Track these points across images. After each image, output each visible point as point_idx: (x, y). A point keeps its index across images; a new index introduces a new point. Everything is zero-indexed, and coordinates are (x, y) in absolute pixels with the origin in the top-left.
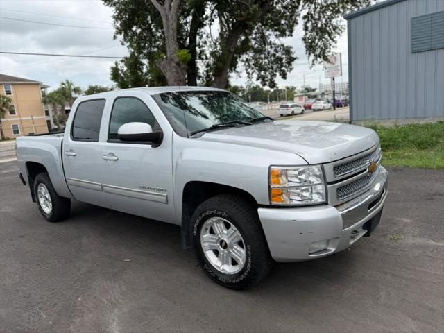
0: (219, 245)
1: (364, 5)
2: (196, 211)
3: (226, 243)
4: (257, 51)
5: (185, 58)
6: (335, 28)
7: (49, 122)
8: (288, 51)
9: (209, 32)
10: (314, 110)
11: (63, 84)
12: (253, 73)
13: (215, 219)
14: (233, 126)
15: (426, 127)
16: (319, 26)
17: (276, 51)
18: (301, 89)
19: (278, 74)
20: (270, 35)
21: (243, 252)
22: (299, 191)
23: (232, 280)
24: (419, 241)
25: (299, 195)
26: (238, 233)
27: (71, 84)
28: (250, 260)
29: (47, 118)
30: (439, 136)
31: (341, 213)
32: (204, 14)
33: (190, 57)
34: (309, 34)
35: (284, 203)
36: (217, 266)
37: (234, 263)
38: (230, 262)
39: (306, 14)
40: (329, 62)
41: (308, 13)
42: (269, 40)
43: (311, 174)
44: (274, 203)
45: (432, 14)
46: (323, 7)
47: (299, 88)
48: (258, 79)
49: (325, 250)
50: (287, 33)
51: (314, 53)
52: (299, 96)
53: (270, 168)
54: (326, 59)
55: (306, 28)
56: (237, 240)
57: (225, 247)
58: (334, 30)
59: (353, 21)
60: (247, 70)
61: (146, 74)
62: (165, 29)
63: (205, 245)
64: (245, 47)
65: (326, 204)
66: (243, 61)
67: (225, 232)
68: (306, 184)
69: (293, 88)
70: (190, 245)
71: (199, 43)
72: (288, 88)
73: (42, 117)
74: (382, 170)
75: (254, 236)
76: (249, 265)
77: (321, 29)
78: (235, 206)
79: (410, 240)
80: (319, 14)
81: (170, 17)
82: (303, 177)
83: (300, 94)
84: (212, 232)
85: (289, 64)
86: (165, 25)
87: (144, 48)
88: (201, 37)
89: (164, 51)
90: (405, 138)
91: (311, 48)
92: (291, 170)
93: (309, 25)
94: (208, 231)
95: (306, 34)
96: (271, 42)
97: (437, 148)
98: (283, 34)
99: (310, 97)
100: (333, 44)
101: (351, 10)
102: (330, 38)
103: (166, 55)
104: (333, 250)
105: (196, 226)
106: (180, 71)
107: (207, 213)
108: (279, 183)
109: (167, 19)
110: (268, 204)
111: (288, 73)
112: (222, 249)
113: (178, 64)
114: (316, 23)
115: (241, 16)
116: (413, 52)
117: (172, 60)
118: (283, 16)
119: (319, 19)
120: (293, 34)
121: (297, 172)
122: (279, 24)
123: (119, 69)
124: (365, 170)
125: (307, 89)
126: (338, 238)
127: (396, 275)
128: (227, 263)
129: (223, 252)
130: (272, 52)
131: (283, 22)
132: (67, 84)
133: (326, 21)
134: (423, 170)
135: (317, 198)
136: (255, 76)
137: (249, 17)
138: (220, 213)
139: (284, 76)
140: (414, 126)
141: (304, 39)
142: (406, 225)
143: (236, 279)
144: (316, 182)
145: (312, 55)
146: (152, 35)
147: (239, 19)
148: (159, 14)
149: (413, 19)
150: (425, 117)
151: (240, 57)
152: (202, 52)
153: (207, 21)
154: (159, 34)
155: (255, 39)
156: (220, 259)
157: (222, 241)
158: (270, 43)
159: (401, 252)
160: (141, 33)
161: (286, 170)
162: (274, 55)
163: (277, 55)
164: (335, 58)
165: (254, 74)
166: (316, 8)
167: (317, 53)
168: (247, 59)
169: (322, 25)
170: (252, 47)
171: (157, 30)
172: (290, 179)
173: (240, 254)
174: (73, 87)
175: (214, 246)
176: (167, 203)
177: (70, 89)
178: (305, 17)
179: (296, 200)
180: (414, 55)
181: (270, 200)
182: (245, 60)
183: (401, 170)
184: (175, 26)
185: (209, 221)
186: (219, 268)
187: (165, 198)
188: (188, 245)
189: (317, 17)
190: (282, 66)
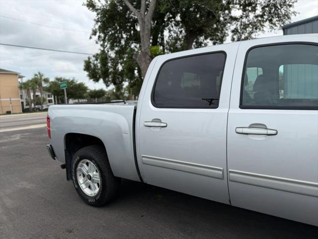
7: (22, 103)
11: (36, 75)
27: (42, 75)
29: (21, 101)
39: (233, 29)
41: (235, 29)
46: (246, 24)
55: (233, 39)
73: (18, 99)
81: (146, 20)
93: (235, 37)
109: (143, 22)
113: (151, 57)
117: (147, 53)
119: (243, 33)
123: (90, 62)
132: (39, 76)
166: (241, 25)
174: (43, 78)
177: (41, 79)
178: (233, 31)
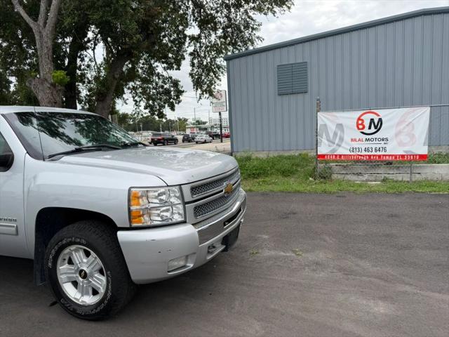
0: (78, 275)
1: (244, 49)
2: (52, 241)
3: (85, 273)
4: (145, 81)
5: (61, 80)
6: (219, 67)
8: (176, 84)
9: (92, 56)
10: (197, 143)
12: (140, 101)
13: (73, 247)
14: (101, 150)
15: (289, 158)
16: (205, 63)
17: (164, 82)
18: (193, 122)
19: (166, 105)
20: (157, 66)
21: (104, 279)
22: (158, 212)
23: (92, 311)
24: (273, 253)
25: (159, 215)
26: (98, 260)
28: (110, 287)
30: (298, 165)
31: (197, 230)
32: (86, 37)
33: (68, 79)
34: (196, 70)
35: (145, 224)
36: (75, 299)
37: (95, 292)
38: (91, 292)
39: (192, 51)
40: (215, 97)
41: (194, 51)
42: (157, 71)
43: (172, 195)
44: (134, 225)
45: (292, 64)
46: (208, 47)
47: (191, 120)
48: (146, 108)
49: (184, 266)
50: (175, 67)
51: (201, 88)
52: (191, 128)
53: (129, 190)
54: (211, 94)
55: (193, 65)
56: (98, 268)
57: (85, 276)
58: (219, 69)
59: (231, 62)
60: (134, 97)
61: (14, 93)
62: (38, 46)
63: (62, 278)
64: (132, 75)
65: (184, 222)
66: (129, 88)
67: (85, 260)
68: (167, 204)
69: (186, 120)
70: (45, 280)
71: (80, 66)
72: (180, 119)
74: (242, 192)
75: (114, 261)
76: (109, 292)
77: (206, 66)
78: (94, 232)
79: (267, 253)
80: (205, 53)
81: (44, 34)
82: (163, 197)
83: (191, 126)
84: (70, 262)
85: (178, 97)
86: (37, 42)
87: (12, 64)
88: (82, 60)
89: (37, 71)
90: (272, 167)
91: (198, 83)
92: (152, 191)
93: (196, 61)
94: (66, 261)
95: (193, 70)
96: (158, 73)
97: (296, 176)
98: (170, 67)
99: (200, 129)
100: (218, 82)
101: (233, 52)
102: (215, 76)
103: (39, 73)
104: (192, 265)
105: (51, 257)
106: (55, 92)
107: (64, 242)
108: (138, 204)
109: (41, 37)
110: (128, 226)
111: (176, 105)
112: (81, 279)
113: (53, 85)
114: (202, 60)
115: (125, 43)
116: (280, 95)
117: (46, 80)
118: (170, 50)
119: (205, 57)
120: (181, 68)
121: (156, 194)
122: (166, 57)
124: (222, 191)
125: (198, 121)
126: (194, 253)
127: (250, 285)
128: (87, 294)
129: (82, 282)
130: (160, 83)
131: (170, 55)
133: (211, 59)
134: (284, 194)
135: (177, 218)
136: (143, 104)
137: (134, 46)
138: (78, 240)
139: (173, 108)
140: (280, 157)
141: (191, 75)
142: (265, 240)
143: (96, 309)
144: (176, 202)
145: (199, 90)
146: (24, 51)
147: (124, 47)
148: (30, 29)
149: (278, 66)
150: (290, 150)
151: (126, 85)
152: (83, 75)
153: (89, 44)
154: (30, 51)
155: (142, 68)
156: (79, 291)
157: (82, 271)
158: (158, 75)
159: (257, 265)
160: (9, 47)
161: (147, 191)
162: (162, 87)
163: (165, 86)
164: (221, 94)
165: (142, 102)
166: (201, 47)
167: (204, 89)
168: (134, 87)
169: (207, 63)
170: (139, 76)
171: (29, 47)
172: (150, 200)
173: (101, 282)
175: (73, 277)
176: (17, 233)
178: (191, 54)
179: (157, 220)
180: (280, 97)
181: (130, 222)
182: (131, 87)
183: (267, 194)
184: (50, 44)
185: (67, 251)
186: (78, 300)
187: (14, 229)
188: (42, 280)
189: (202, 55)
190: (170, 98)
